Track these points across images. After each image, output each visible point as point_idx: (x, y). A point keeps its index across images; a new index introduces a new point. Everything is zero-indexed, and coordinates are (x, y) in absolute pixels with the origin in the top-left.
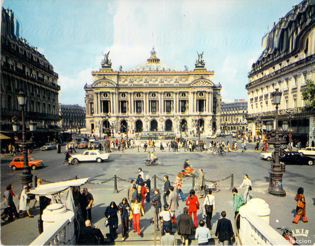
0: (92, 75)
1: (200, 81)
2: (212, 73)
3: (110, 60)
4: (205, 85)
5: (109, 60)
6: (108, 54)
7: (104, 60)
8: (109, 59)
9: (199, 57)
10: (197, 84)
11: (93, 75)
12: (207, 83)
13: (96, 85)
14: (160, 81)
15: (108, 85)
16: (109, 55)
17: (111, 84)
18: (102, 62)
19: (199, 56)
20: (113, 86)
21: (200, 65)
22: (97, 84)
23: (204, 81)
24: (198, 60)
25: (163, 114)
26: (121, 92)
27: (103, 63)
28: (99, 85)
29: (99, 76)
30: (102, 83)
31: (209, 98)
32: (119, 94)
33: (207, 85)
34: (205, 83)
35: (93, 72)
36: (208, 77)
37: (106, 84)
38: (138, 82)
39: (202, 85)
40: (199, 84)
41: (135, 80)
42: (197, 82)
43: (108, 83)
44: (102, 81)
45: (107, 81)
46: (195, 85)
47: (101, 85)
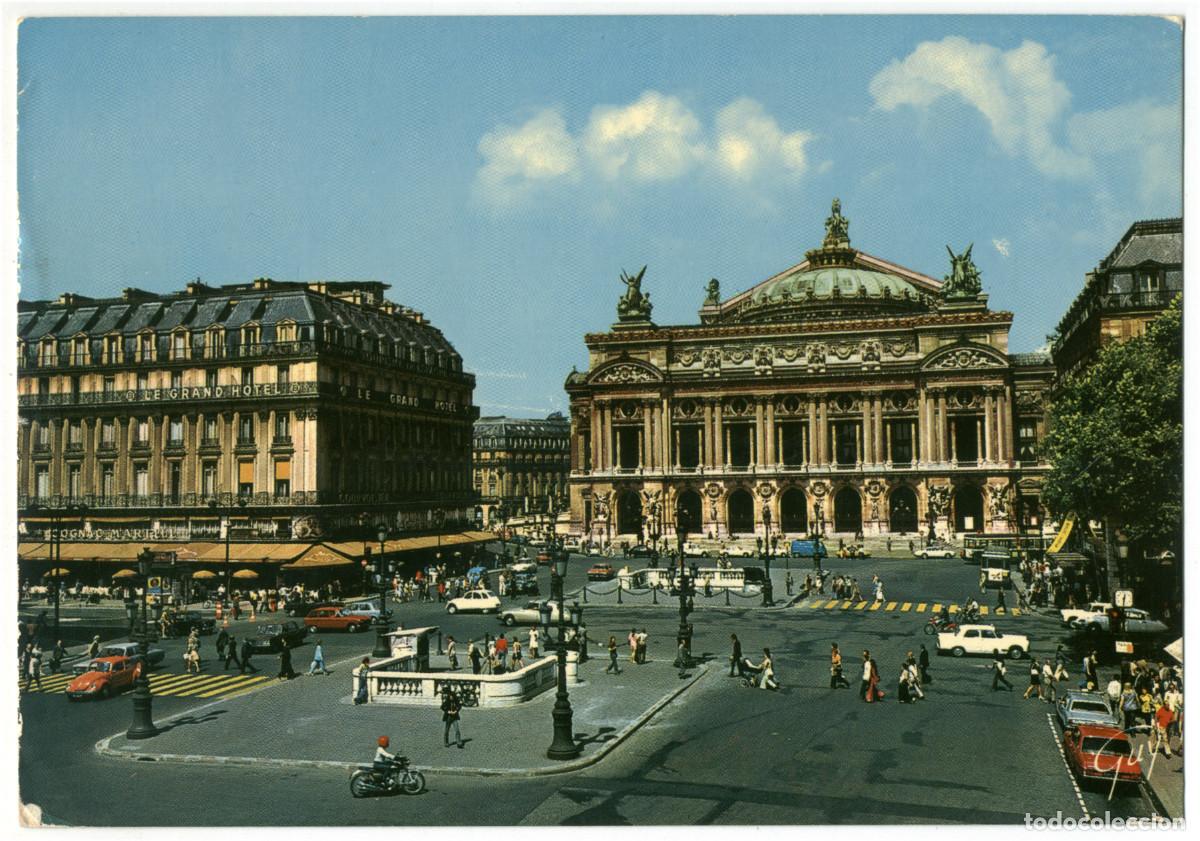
0: (588, 346)
1: (957, 353)
2: (1004, 322)
3: (648, 295)
4: (976, 366)
5: (644, 296)
6: (642, 274)
7: (627, 296)
8: (643, 291)
9: (954, 268)
10: (945, 362)
11: (590, 348)
12: (983, 360)
13: (600, 379)
14: (813, 357)
15: (635, 377)
16: (643, 280)
17: (645, 376)
18: (619, 301)
19: (954, 263)
20: (653, 380)
21: (959, 294)
22: (603, 375)
23: (973, 352)
24: (953, 277)
25: (826, 471)
26: (679, 399)
27: (623, 307)
28: (609, 379)
29: (610, 349)
30: (617, 373)
31: (995, 411)
32: (673, 404)
33: (984, 364)
34: (974, 357)
35: (589, 338)
36: (988, 336)
37: (631, 374)
38: (734, 362)
39: (963, 367)
40: (954, 362)
41: (727, 358)
42: (946, 356)
43: (636, 370)
44: (618, 367)
45: (633, 366)
46: (938, 367)
47: (614, 378)
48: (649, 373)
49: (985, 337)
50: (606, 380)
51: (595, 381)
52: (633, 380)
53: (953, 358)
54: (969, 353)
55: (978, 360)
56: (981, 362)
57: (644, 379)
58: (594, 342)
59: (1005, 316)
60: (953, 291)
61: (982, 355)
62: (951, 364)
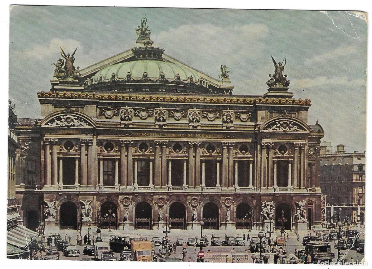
0: (40, 100)
2: (305, 106)
3: (78, 68)
4: (292, 131)
5: (76, 69)
10: (274, 127)
12: (295, 128)
13: (50, 124)
15: (77, 124)
17: (82, 123)
20: (88, 127)
21: (279, 86)
22: (53, 121)
23: (290, 122)
24: (275, 76)
28: (57, 124)
29: (56, 104)
30: (63, 120)
31: (300, 159)
32: (100, 143)
33: (296, 130)
34: (290, 125)
35: (41, 95)
36: (297, 113)
37: (74, 122)
38: (141, 118)
39: (284, 131)
40: (279, 127)
41: (137, 116)
42: (275, 124)
43: (76, 119)
44: (63, 116)
45: (74, 116)
46: (270, 130)
47: (61, 124)
48: (86, 122)
49: (296, 114)
50: (54, 124)
51: (46, 124)
52: (74, 125)
53: (279, 125)
54: (288, 123)
55: (293, 127)
56: (294, 129)
57: (82, 126)
58: (44, 99)
59: (306, 102)
60: (275, 83)
61: (295, 124)
62: (277, 129)
